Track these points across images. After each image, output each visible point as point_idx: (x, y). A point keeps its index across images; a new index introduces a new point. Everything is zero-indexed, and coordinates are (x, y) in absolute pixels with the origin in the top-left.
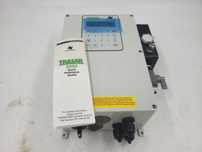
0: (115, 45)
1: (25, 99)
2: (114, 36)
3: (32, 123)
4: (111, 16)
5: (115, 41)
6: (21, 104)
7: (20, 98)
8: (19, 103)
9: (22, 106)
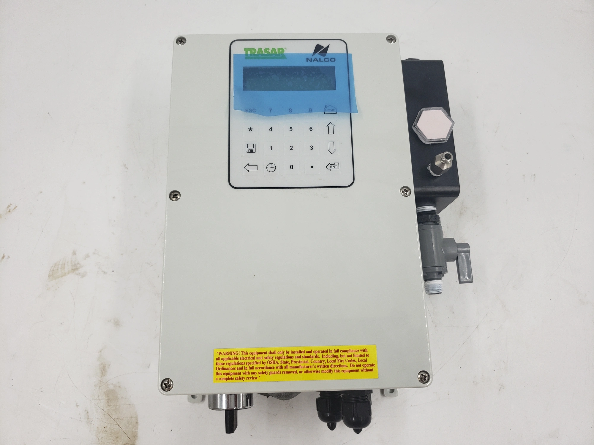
0: (332, 167)
1: (87, 256)
2: (331, 128)
3: (117, 323)
4: (324, 44)
5: (332, 150)
6: (81, 271)
7: (74, 253)
8: (75, 268)
9: (83, 275)
